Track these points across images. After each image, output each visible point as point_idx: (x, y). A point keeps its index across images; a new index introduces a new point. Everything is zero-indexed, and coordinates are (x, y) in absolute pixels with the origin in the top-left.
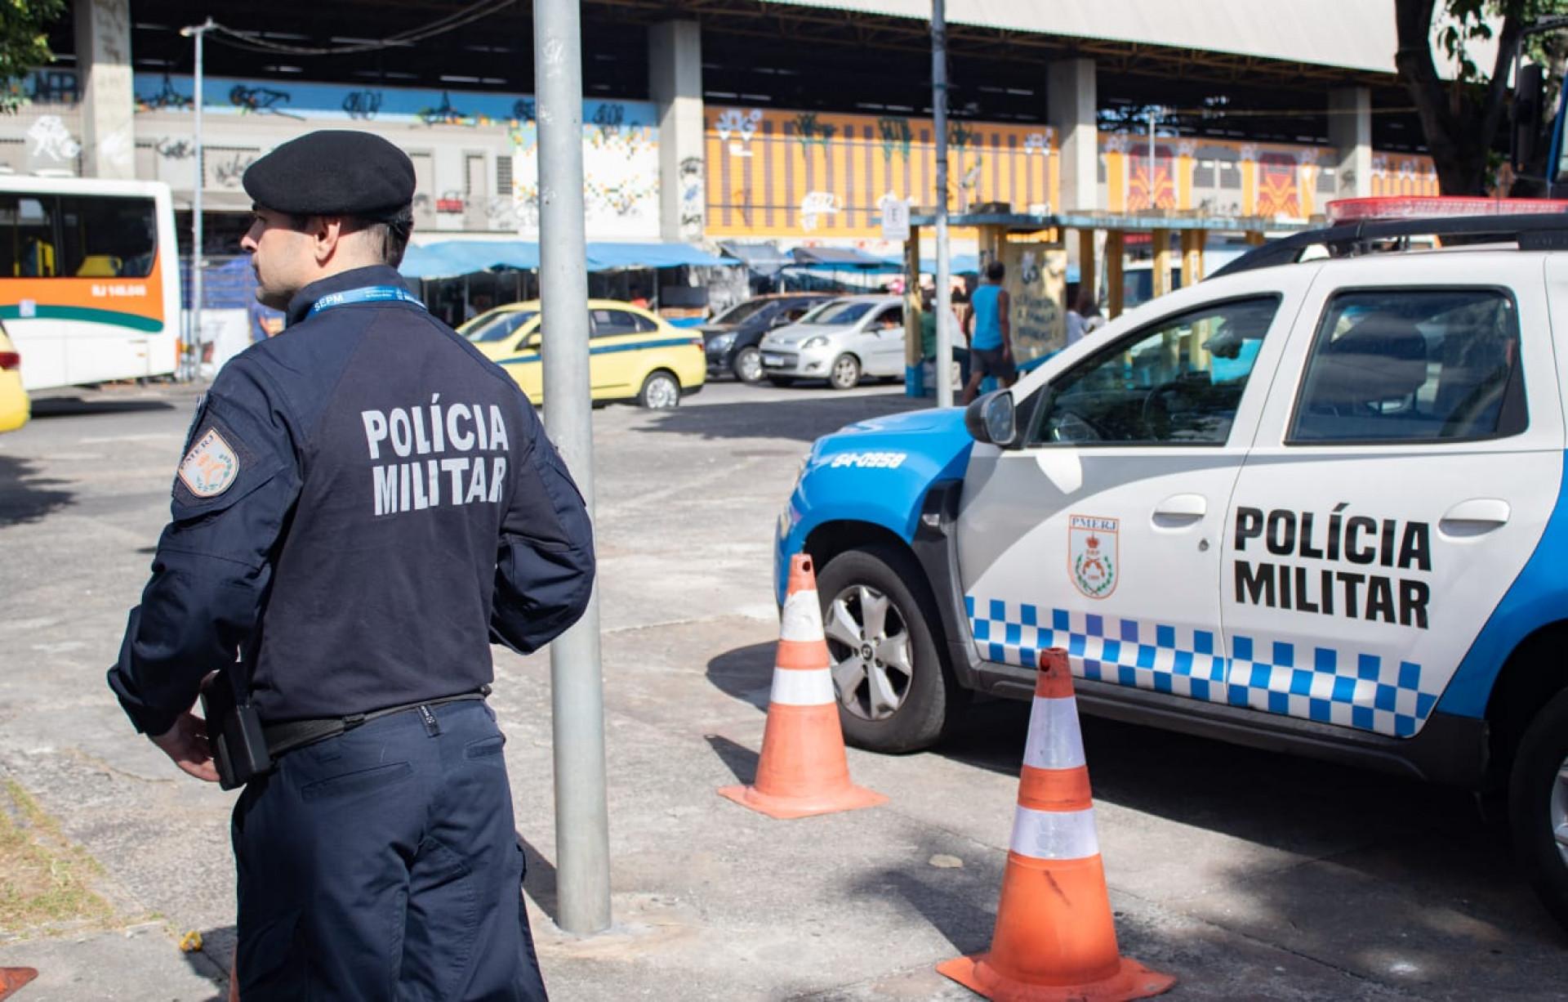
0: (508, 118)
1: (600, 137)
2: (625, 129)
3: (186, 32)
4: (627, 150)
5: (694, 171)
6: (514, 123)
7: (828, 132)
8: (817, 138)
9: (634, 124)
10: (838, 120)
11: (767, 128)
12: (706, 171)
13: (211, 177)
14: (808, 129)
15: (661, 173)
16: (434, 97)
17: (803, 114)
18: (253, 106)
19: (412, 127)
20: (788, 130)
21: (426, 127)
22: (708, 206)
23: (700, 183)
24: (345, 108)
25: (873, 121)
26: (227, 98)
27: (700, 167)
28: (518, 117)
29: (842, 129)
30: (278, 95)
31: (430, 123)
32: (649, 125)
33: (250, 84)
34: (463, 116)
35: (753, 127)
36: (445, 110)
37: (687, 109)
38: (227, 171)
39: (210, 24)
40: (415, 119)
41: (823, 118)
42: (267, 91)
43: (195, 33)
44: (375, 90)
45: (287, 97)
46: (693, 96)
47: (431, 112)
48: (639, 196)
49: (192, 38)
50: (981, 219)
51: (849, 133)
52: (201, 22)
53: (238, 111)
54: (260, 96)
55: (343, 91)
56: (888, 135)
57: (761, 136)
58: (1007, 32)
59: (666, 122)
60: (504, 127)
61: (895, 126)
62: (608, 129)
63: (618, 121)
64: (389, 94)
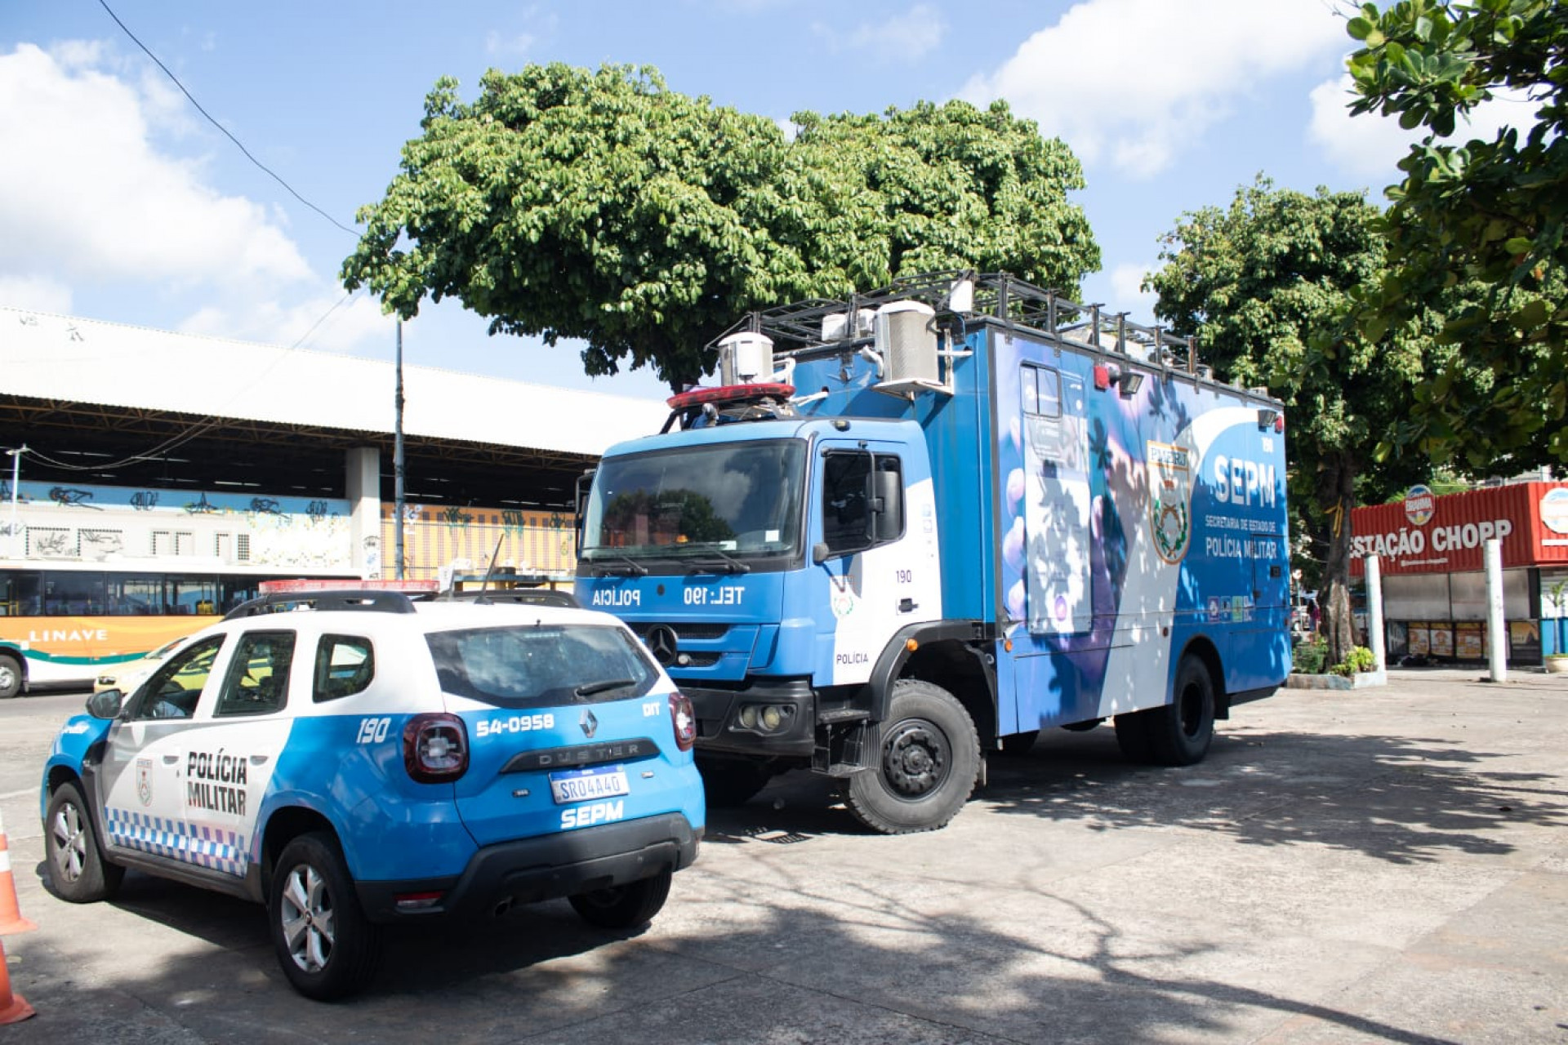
0: (246, 510)
1: (310, 521)
2: (328, 517)
3: (10, 453)
4: (329, 531)
5: (374, 544)
6: (251, 513)
7: (468, 519)
8: (459, 523)
9: (334, 514)
10: (475, 512)
11: (425, 516)
12: (383, 543)
13: (33, 548)
14: (453, 517)
15: (352, 546)
16: (196, 496)
17: (450, 507)
18: (66, 501)
19: (179, 515)
20: (440, 518)
21: (188, 515)
22: (383, 567)
23: (378, 553)
24: (132, 503)
25: (498, 512)
26: (47, 496)
27: (378, 542)
28: (254, 510)
29: (477, 518)
30: (84, 494)
31: (192, 513)
32: (344, 514)
33: (65, 487)
34: (215, 508)
35: (416, 516)
36: (202, 504)
37: (370, 504)
38: (45, 544)
39: (25, 449)
40: (181, 510)
41: (463, 510)
42: (76, 491)
43: (16, 453)
44: (153, 491)
45: (91, 495)
46: (373, 496)
47: (193, 506)
48: (337, 561)
49: (13, 457)
50: (495, 577)
51: (482, 520)
52: (19, 447)
53: (55, 504)
54: (71, 495)
55: (131, 491)
56: (508, 521)
57: (421, 522)
58: (588, 456)
59: (356, 513)
60: (244, 516)
61: (513, 516)
62: (317, 518)
63: (323, 512)
64: (163, 494)
